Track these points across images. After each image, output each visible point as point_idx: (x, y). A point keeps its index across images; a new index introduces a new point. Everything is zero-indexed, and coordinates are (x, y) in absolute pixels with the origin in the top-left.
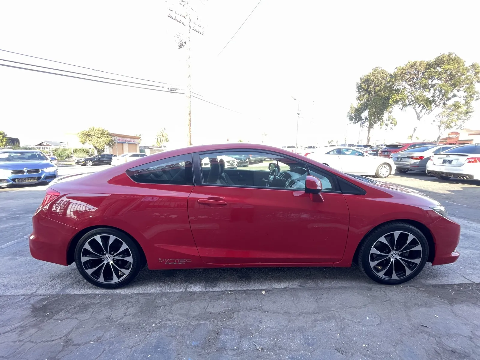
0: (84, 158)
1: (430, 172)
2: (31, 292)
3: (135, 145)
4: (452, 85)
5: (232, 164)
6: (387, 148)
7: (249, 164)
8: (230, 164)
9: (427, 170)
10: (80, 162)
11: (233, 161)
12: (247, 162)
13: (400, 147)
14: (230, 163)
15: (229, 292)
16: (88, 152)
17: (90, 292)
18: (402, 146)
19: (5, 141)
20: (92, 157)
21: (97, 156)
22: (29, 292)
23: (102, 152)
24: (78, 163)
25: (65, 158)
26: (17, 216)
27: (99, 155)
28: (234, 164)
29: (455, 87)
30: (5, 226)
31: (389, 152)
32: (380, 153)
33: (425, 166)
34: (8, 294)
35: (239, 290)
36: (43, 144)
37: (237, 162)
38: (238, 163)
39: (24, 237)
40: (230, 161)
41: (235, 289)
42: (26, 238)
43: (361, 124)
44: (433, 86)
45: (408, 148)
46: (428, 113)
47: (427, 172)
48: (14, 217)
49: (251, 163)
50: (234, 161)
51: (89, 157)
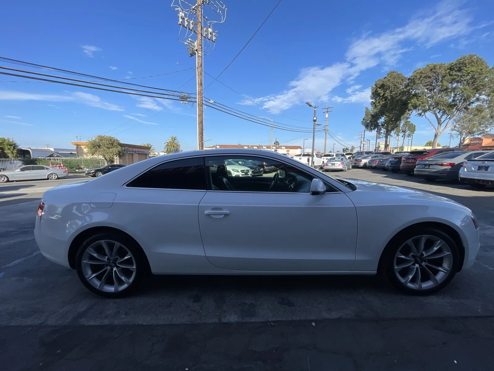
0: (94, 169)
1: (463, 179)
2: (40, 322)
3: (145, 156)
4: (474, 89)
5: (246, 174)
6: (411, 155)
7: (264, 173)
8: (244, 174)
9: (461, 178)
10: (90, 174)
11: (247, 170)
12: (261, 171)
13: (426, 153)
14: (244, 172)
15: (272, 323)
16: (98, 163)
17: (108, 323)
18: (427, 152)
19: (16, 153)
20: (102, 168)
21: (107, 167)
22: (37, 322)
23: (112, 163)
24: (88, 174)
25: (76, 169)
26: (26, 230)
27: (109, 166)
28: (248, 173)
29: (477, 91)
30: (12, 242)
31: (414, 159)
32: (404, 161)
33: (457, 173)
34: (13, 324)
35: (283, 320)
36: (54, 155)
37: (251, 172)
38: (253, 172)
39: (32, 254)
40: (244, 170)
41: (278, 319)
42: (34, 255)
43: (378, 131)
44: (454, 89)
45: (434, 155)
46: (450, 118)
47: (460, 180)
48: (23, 232)
49: (265, 172)
50: (249, 170)
51: (99, 168)
